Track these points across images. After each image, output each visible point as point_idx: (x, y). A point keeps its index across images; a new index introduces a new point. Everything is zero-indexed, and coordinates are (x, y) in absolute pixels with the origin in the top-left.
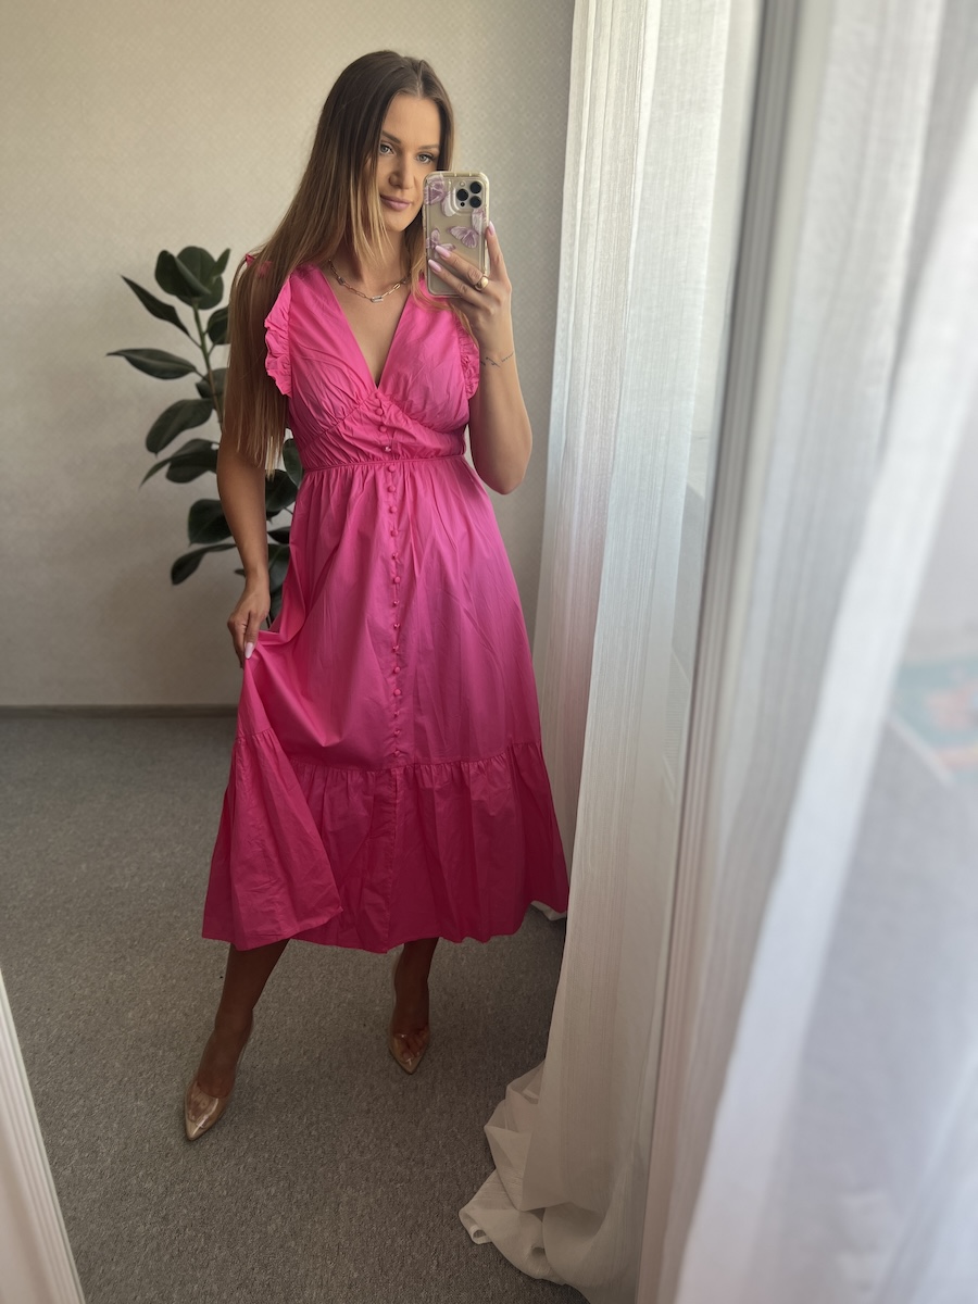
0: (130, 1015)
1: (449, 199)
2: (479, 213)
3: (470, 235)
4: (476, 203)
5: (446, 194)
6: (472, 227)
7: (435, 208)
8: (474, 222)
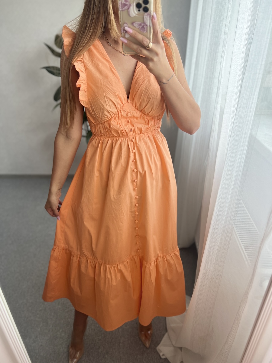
1: (131, 8)
2: (148, 15)
3: (143, 27)
4: (146, 10)
5: (130, 5)
6: (144, 23)
7: (125, 13)
8: (145, 20)
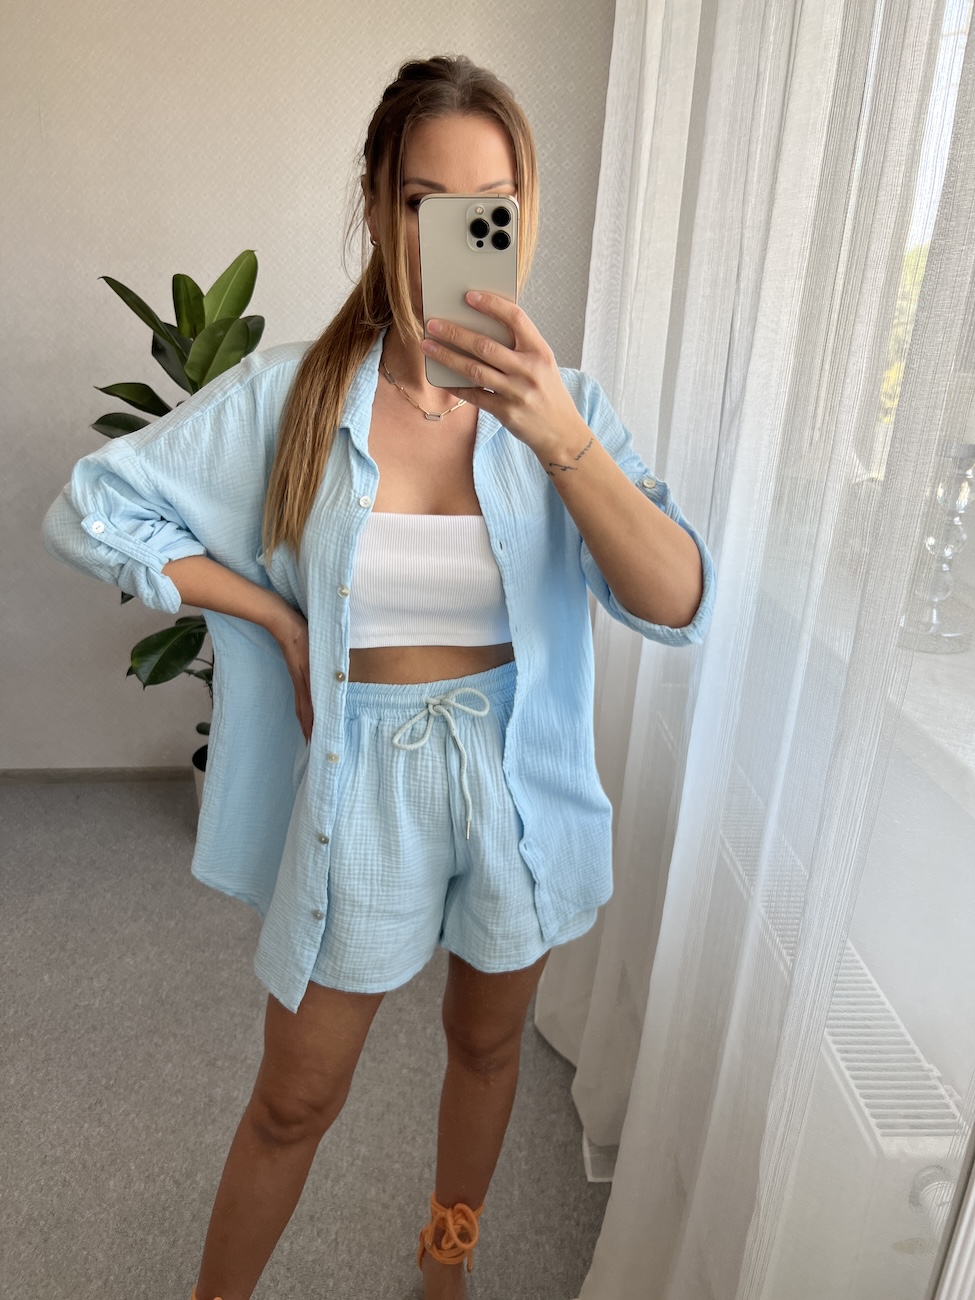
0: (112, 1183)
